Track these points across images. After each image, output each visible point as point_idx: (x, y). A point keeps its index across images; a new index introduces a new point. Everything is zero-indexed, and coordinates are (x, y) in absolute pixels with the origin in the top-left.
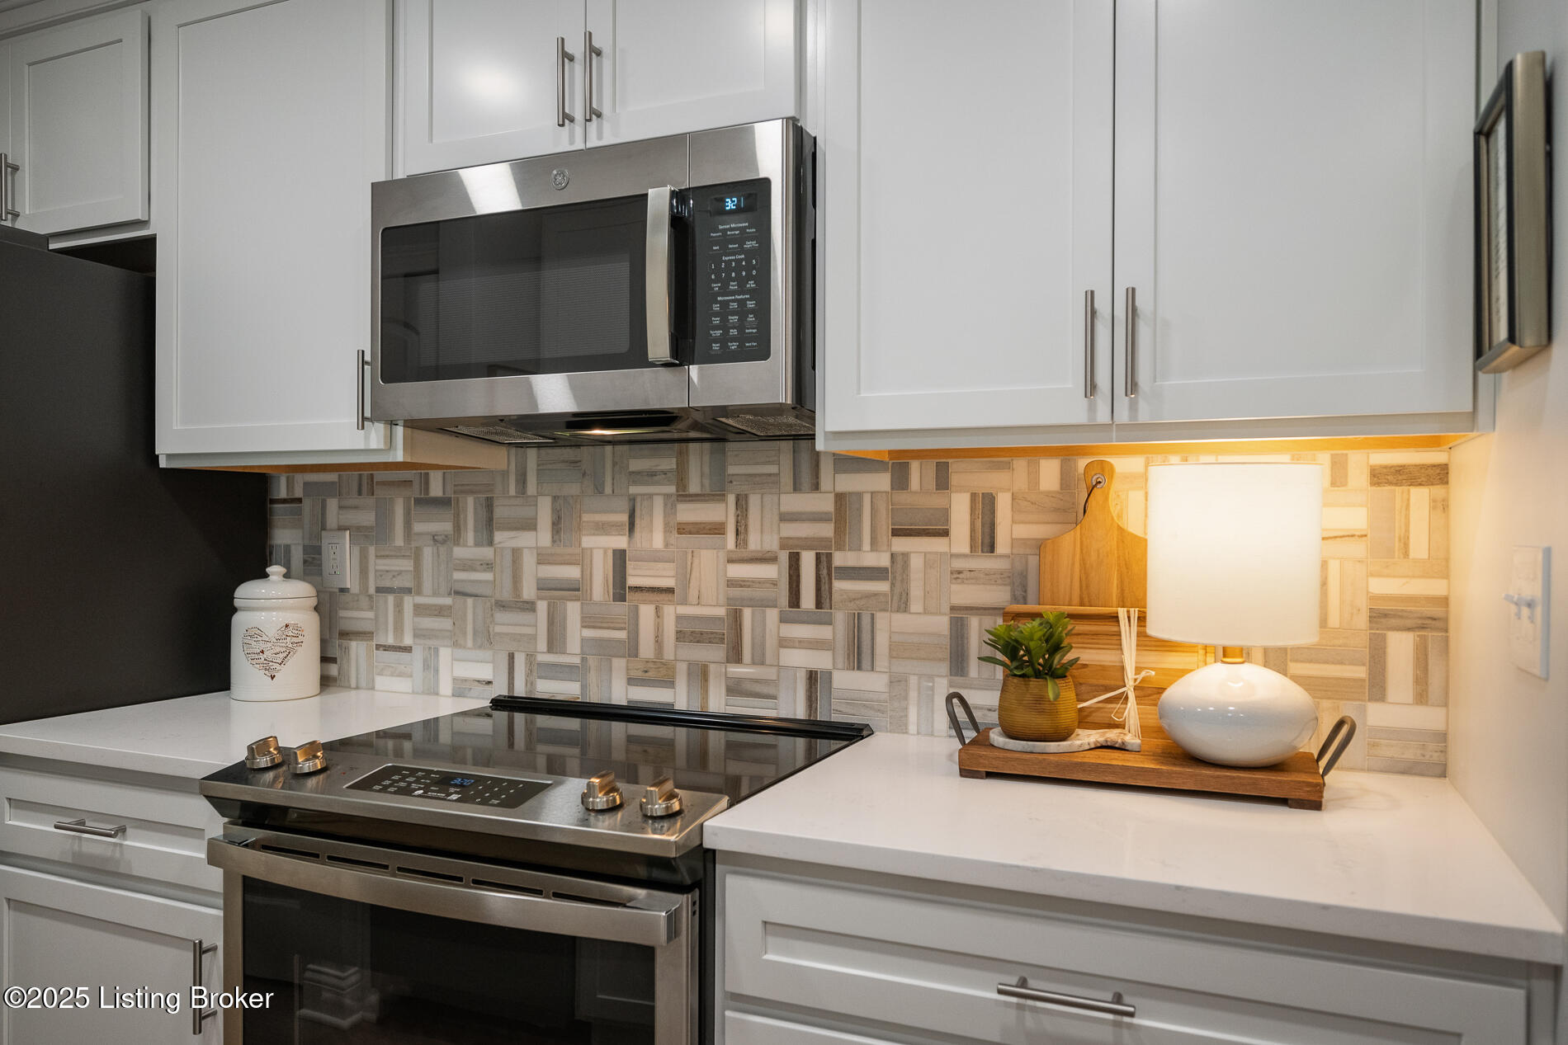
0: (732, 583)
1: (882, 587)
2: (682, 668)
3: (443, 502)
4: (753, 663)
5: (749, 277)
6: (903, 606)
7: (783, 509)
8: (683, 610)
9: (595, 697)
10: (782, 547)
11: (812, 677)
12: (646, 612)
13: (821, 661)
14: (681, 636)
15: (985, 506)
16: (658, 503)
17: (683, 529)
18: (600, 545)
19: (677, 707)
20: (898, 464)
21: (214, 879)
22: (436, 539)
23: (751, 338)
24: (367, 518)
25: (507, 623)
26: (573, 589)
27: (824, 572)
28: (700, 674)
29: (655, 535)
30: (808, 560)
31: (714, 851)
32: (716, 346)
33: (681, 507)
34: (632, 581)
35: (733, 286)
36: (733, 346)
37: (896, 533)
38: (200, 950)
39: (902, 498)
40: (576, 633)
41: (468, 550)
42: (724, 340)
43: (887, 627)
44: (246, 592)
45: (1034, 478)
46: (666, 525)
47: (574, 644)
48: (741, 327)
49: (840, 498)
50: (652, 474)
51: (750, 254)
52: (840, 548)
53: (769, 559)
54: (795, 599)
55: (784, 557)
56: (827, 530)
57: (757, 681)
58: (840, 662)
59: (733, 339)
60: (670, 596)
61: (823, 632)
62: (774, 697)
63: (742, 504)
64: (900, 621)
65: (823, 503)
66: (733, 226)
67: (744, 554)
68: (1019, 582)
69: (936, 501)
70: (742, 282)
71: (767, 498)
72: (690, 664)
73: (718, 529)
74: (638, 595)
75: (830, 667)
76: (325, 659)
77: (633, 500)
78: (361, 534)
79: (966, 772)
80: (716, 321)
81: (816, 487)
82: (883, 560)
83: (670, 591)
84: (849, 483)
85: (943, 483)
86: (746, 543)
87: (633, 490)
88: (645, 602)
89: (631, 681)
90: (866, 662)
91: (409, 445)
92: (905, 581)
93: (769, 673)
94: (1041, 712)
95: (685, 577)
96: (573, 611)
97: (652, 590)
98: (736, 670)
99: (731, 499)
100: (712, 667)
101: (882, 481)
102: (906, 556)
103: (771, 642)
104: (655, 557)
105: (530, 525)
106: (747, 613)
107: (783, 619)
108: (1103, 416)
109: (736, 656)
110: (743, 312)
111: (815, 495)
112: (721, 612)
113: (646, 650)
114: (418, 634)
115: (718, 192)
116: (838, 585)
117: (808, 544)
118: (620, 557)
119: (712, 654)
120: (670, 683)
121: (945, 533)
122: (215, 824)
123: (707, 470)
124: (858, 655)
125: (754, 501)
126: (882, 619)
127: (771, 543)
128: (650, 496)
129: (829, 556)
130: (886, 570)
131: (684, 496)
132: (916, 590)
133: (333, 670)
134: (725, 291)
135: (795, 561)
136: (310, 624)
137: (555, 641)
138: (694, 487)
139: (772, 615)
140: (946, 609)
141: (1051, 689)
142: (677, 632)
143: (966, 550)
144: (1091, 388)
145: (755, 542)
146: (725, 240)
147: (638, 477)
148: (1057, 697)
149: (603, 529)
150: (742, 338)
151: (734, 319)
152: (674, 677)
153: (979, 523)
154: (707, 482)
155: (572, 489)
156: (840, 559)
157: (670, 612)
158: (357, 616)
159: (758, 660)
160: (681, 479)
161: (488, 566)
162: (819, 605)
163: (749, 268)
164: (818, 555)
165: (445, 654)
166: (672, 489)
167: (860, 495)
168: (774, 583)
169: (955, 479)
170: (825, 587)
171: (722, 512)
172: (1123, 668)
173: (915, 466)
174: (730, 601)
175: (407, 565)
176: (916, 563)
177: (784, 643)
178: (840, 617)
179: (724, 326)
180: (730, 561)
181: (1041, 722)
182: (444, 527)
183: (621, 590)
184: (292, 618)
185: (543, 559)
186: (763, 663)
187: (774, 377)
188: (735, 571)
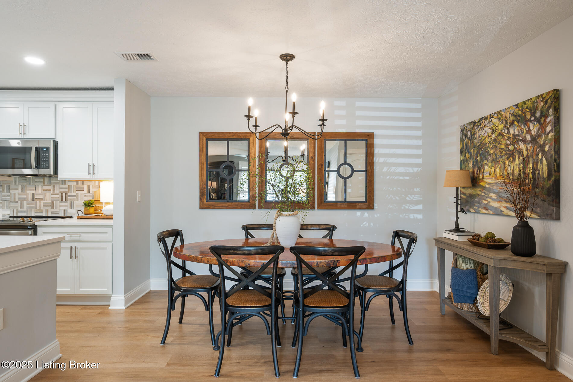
0: (52, 198)
1: (75, 198)
2: (44, 210)
4: (55, 209)
5: (47, 159)
6: (78, 200)
7: (60, 187)
8: (44, 202)
9: (29, 215)
10: (60, 192)
11: (64, 210)
12: (38, 202)
13: (66, 208)
14: (44, 205)
15: (89, 187)
16: (40, 186)
17: (44, 190)
18: (30, 192)
19: (43, 216)
20: (77, 182)
23: (47, 166)
26: (25, 199)
27: (66, 196)
28: (47, 211)
29: (39, 190)
30: (64, 194)
31: (37, 225)
32: (42, 167)
33: (43, 187)
34: (35, 198)
35: (45, 160)
36: (45, 167)
37: (76, 190)
39: (77, 186)
40: (25, 206)
41: (5, 193)
42: (43, 166)
43: (75, 203)
45: (95, 184)
46: (41, 190)
47: (25, 208)
48: (46, 165)
49: (69, 186)
50: (39, 182)
51: (47, 156)
52: (69, 192)
53: (58, 194)
54: (62, 200)
55: (60, 194)
56: (67, 190)
57: (56, 211)
58: (69, 208)
59: (45, 166)
60: (42, 200)
61: (66, 204)
62: (59, 214)
63: (54, 186)
64: (77, 202)
65: (66, 186)
66: (45, 152)
67: (54, 194)
68: (93, 196)
69: (82, 186)
70: (46, 159)
71: (58, 185)
72: (45, 210)
73: (50, 190)
74: (37, 200)
75: (67, 209)
77: (36, 185)
79: (78, 219)
80: (42, 164)
81: (65, 184)
82: (75, 194)
83: (42, 199)
84: (70, 184)
85: (83, 184)
86: (54, 192)
87: (36, 184)
88: (38, 201)
89: (35, 213)
90: (72, 208)
92: (78, 197)
93: (58, 210)
94: (87, 211)
95: (45, 197)
96: (25, 202)
97: (39, 199)
98: (52, 210)
99: (52, 185)
100: (49, 210)
101: (75, 183)
102: (78, 194)
103: (58, 206)
104: (39, 194)
105: (17, 189)
106: (54, 202)
107: (60, 203)
108: (92, 177)
109: (53, 208)
110: (46, 163)
111: (65, 185)
112: (50, 202)
113: (38, 208)
115: (43, 148)
116: (68, 198)
117: (64, 192)
118: (33, 194)
119: (49, 208)
120: (42, 212)
121: (83, 190)
123: (48, 181)
124: (71, 207)
125: (55, 186)
126: (74, 202)
127: (58, 192)
128: (39, 185)
129: (67, 194)
130: (75, 195)
131: (44, 185)
132: (79, 198)
134: (43, 160)
135: (62, 194)
137: (22, 207)
138: (46, 184)
139: (58, 202)
140: (84, 200)
141: (88, 208)
142: (43, 205)
143: (86, 193)
144: (89, 174)
145: (56, 192)
146: (43, 154)
147: (36, 182)
148: (89, 209)
149: (30, 190)
150: (46, 166)
151: (45, 164)
152: (43, 212)
153: (88, 189)
154: (48, 183)
156: (69, 194)
157: (42, 202)
159: (56, 209)
160: (44, 182)
161: (9, 196)
162: (65, 200)
163: (47, 158)
164: (65, 194)
166: (42, 184)
167: (71, 185)
168: (59, 197)
169: (85, 183)
170: (66, 198)
171: (51, 187)
172: (103, 207)
173: (79, 181)
174: (52, 200)
176: (79, 194)
177: (60, 206)
178: (69, 202)
179: (43, 164)
180: (52, 194)
181: (88, 212)
185: (19, 194)
186: (57, 209)
187: (51, 171)
188: (53, 196)
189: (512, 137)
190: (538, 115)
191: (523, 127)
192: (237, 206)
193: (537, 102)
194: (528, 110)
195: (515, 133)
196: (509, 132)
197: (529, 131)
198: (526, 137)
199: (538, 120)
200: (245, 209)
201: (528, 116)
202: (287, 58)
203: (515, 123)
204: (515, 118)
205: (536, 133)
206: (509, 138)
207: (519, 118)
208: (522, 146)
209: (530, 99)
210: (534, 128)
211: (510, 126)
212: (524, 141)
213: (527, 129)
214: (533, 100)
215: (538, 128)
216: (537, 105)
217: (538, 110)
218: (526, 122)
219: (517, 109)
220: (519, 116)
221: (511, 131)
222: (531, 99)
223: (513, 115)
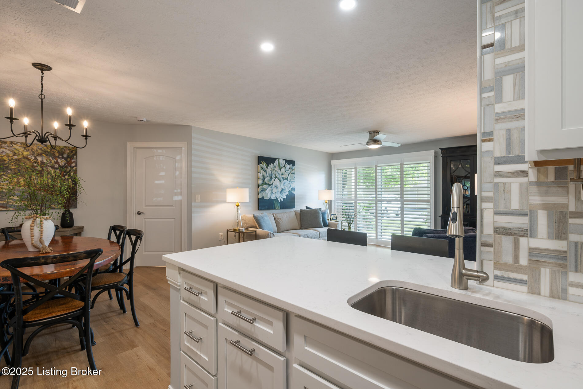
189: (40, 162)
190: (65, 156)
191: (51, 159)
193: (64, 149)
194: (57, 151)
195: (43, 160)
196: (36, 158)
197: (57, 162)
198: (54, 165)
199: (66, 159)
201: (57, 154)
203: (43, 155)
204: (43, 152)
205: (63, 165)
206: (35, 162)
207: (47, 153)
208: (50, 169)
209: (58, 146)
210: (62, 162)
211: (37, 155)
212: (53, 167)
213: (55, 161)
214: (62, 147)
215: (65, 162)
216: (65, 151)
217: (65, 153)
218: (54, 157)
219: (45, 148)
220: (47, 152)
221: (39, 159)
222: (60, 146)
223: (41, 149)
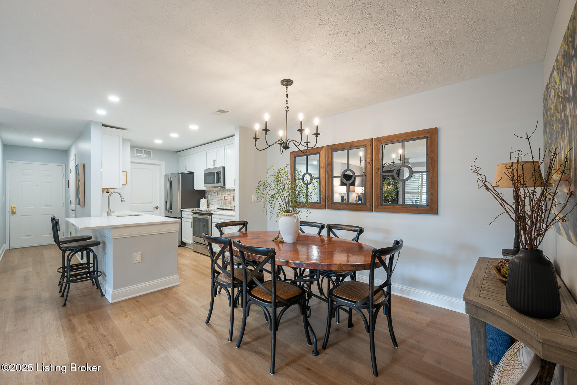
0: (231, 199)
3: (215, 192)
7: (233, 193)
8: (228, 201)
9: (223, 208)
11: (234, 206)
12: (226, 201)
17: (228, 194)
18: (224, 196)
21: (192, 217)
22: (215, 196)
23: (221, 181)
24: (211, 194)
25: (219, 202)
26: (222, 199)
29: (226, 195)
31: (212, 214)
32: (219, 182)
38: (191, 222)
40: (222, 203)
41: (216, 196)
44: (201, 200)
47: (222, 204)
62: (232, 208)
73: (229, 194)
76: (208, 206)
78: (211, 195)
80: (219, 180)
89: (225, 207)
91: (208, 188)
93: (232, 206)
95: (228, 198)
96: (222, 201)
105: (220, 194)
109: (231, 204)
112: (230, 201)
113: (226, 204)
114: (214, 203)
115: (219, 172)
118: (225, 197)
122: (192, 214)
128: (226, 192)
131: (228, 192)
133: (209, 207)
134: (219, 178)
136: (206, 203)
137: (221, 204)
138: (228, 191)
139: (232, 201)
142: (228, 203)
146: (219, 175)
149: (224, 194)
155: (222, 191)
158: (210, 202)
161: (217, 198)
165: (215, 205)
175: (213, 198)
177: (233, 203)
182: (215, 194)
183: (225, 199)
184: (204, 202)
185: (221, 197)
187: (222, 184)
188: (231, 198)
192: (313, 206)
200: (317, 208)
202: (287, 83)
